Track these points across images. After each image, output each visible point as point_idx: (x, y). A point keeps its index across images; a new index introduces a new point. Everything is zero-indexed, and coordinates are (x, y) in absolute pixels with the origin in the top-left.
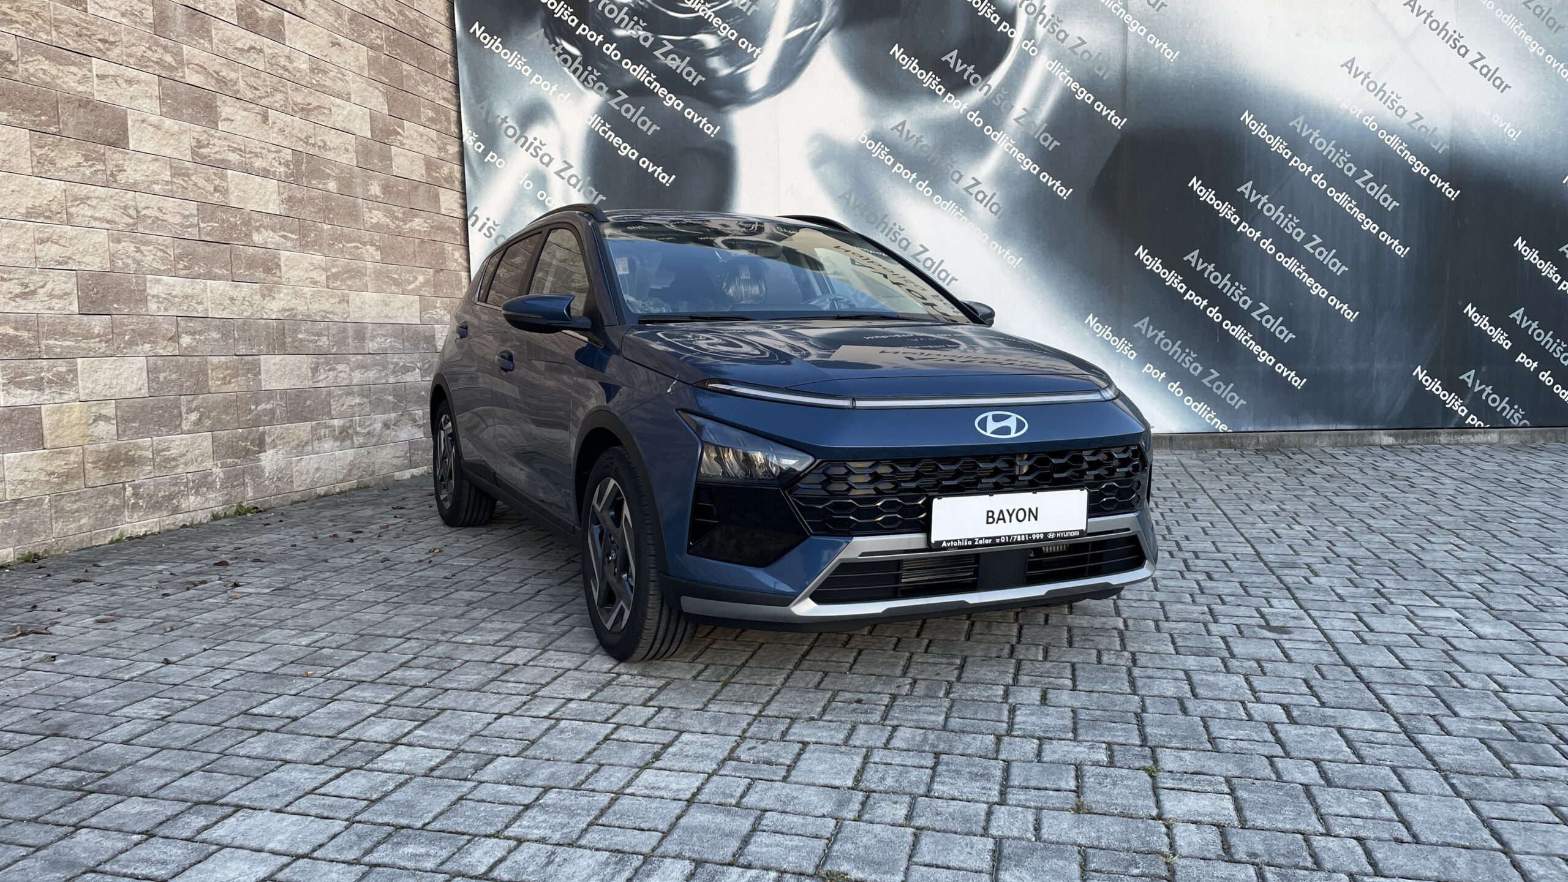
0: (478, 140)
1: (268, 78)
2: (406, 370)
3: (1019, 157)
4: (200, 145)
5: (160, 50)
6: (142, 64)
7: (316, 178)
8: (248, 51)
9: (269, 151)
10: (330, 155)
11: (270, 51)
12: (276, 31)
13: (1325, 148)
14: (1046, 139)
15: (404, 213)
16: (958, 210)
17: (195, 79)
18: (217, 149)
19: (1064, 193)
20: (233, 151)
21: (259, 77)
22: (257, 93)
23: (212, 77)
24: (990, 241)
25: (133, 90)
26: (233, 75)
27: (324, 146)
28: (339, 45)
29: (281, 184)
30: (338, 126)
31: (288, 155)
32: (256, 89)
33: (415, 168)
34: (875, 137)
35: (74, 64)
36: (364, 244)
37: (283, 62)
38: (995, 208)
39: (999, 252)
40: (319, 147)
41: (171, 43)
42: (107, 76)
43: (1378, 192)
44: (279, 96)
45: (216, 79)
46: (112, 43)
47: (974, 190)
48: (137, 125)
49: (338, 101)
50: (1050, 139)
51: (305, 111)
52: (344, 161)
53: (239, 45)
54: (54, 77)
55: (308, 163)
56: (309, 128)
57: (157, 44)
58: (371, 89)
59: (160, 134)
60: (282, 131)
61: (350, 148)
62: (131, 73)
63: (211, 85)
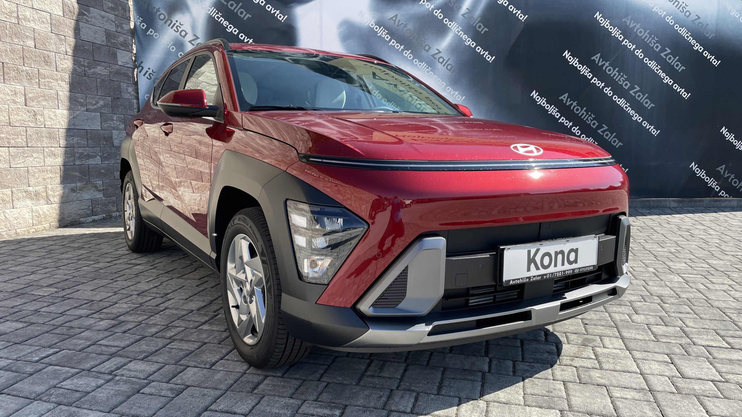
0: (142, 22)
2: (89, 157)
3: (465, 37)
13: (643, 34)
14: (480, 27)
15: (88, 63)
16: (428, 68)
19: (490, 59)
24: (446, 86)
33: (97, 36)
34: (379, 24)
38: (449, 67)
39: (452, 93)
43: (674, 61)
47: (437, 56)
50: (483, 27)
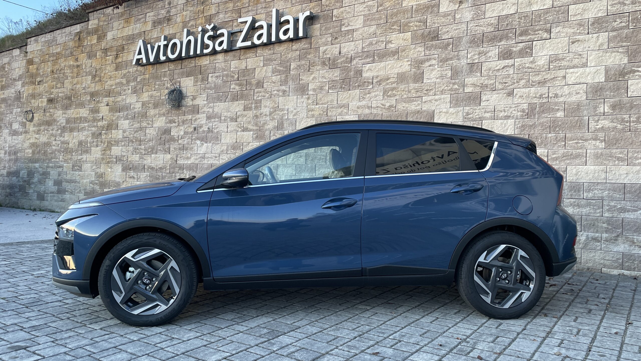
1: (515, 76)
4: (468, 114)
5: (451, 85)
6: (442, 92)
7: (547, 112)
8: (503, 68)
9: (511, 107)
10: (561, 99)
11: (518, 64)
12: (524, 53)
17: (468, 90)
18: (476, 114)
20: (487, 113)
21: (509, 77)
22: (507, 84)
23: (479, 86)
25: (437, 103)
26: (492, 82)
27: (556, 96)
28: (579, 41)
29: (518, 120)
30: (570, 83)
31: (525, 106)
32: (506, 83)
35: (415, 101)
36: (586, 140)
37: (527, 65)
40: (551, 97)
41: (457, 81)
42: (427, 101)
44: (522, 82)
45: (481, 87)
46: (431, 90)
48: (438, 114)
49: (571, 70)
51: (542, 83)
52: (574, 99)
53: (496, 69)
54: (407, 108)
55: (540, 107)
56: (544, 90)
57: (450, 83)
58: (608, 54)
59: (448, 115)
60: (521, 97)
61: (581, 92)
62: (437, 97)
63: (478, 90)
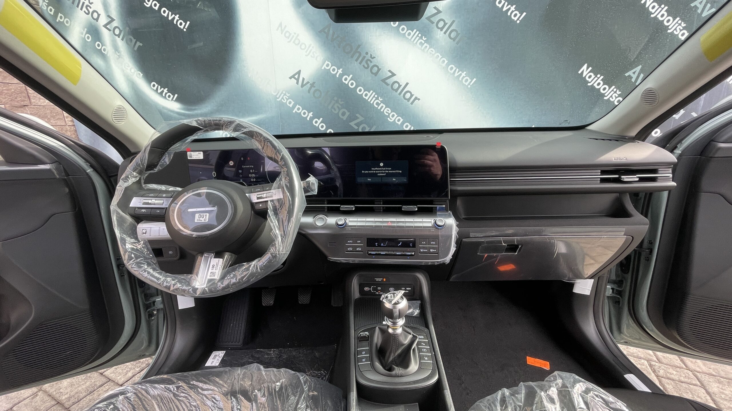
16: (421, 38)
19: (517, 16)
24: (448, 65)
38: (453, 35)
39: (456, 74)
